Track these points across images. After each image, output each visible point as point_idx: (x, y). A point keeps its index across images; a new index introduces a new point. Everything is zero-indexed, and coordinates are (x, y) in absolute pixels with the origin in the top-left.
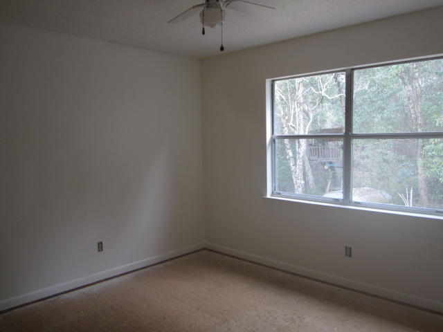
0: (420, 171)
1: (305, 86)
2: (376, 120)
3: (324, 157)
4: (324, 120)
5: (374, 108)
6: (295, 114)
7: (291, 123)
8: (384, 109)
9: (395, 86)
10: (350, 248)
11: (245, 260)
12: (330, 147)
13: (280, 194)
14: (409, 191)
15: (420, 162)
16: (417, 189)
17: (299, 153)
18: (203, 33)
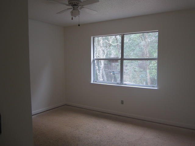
0: (148, 75)
1: (103, 39)
2: (131, 54)
3: (111, 69)
4: (111, 54)
5: (130, 49)
6: (99, 51)
7: (97, 55)
8: (135, 50)
9: (139, 41)
10: (123, 101)
11: (83, 108)
12: (113, 65)
13: (96, 81)
14: (144, 82)
15: (148, 71)
16: (147, 82)
17: (101, 68)
18: (72, 19)
